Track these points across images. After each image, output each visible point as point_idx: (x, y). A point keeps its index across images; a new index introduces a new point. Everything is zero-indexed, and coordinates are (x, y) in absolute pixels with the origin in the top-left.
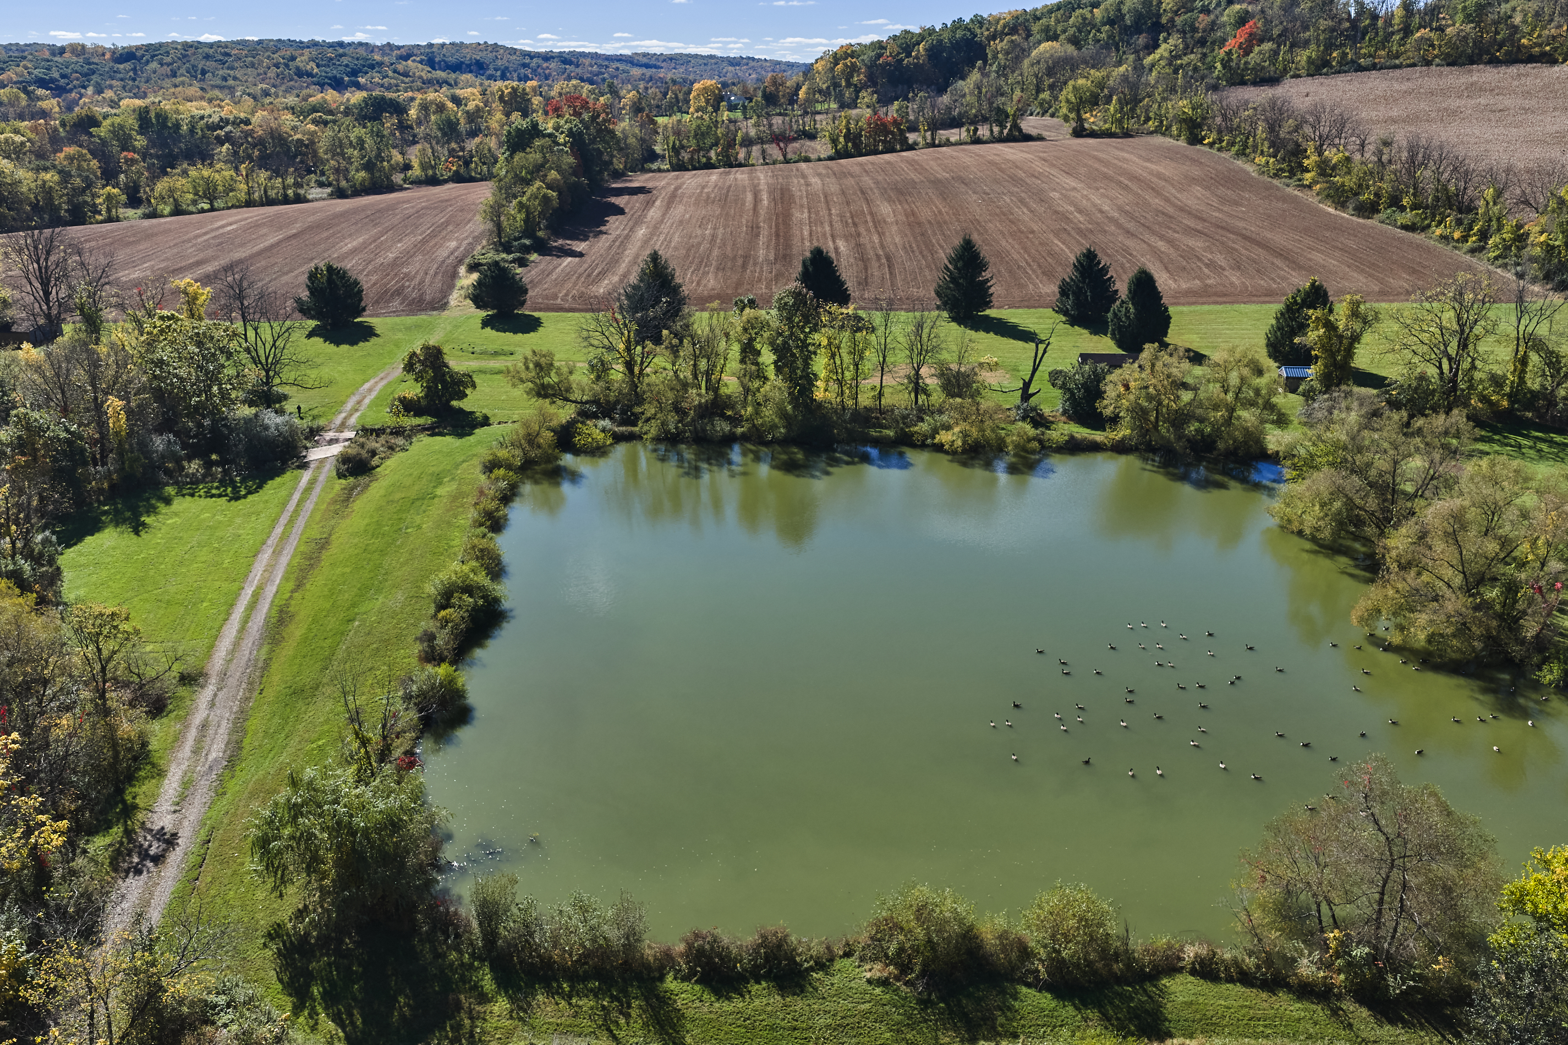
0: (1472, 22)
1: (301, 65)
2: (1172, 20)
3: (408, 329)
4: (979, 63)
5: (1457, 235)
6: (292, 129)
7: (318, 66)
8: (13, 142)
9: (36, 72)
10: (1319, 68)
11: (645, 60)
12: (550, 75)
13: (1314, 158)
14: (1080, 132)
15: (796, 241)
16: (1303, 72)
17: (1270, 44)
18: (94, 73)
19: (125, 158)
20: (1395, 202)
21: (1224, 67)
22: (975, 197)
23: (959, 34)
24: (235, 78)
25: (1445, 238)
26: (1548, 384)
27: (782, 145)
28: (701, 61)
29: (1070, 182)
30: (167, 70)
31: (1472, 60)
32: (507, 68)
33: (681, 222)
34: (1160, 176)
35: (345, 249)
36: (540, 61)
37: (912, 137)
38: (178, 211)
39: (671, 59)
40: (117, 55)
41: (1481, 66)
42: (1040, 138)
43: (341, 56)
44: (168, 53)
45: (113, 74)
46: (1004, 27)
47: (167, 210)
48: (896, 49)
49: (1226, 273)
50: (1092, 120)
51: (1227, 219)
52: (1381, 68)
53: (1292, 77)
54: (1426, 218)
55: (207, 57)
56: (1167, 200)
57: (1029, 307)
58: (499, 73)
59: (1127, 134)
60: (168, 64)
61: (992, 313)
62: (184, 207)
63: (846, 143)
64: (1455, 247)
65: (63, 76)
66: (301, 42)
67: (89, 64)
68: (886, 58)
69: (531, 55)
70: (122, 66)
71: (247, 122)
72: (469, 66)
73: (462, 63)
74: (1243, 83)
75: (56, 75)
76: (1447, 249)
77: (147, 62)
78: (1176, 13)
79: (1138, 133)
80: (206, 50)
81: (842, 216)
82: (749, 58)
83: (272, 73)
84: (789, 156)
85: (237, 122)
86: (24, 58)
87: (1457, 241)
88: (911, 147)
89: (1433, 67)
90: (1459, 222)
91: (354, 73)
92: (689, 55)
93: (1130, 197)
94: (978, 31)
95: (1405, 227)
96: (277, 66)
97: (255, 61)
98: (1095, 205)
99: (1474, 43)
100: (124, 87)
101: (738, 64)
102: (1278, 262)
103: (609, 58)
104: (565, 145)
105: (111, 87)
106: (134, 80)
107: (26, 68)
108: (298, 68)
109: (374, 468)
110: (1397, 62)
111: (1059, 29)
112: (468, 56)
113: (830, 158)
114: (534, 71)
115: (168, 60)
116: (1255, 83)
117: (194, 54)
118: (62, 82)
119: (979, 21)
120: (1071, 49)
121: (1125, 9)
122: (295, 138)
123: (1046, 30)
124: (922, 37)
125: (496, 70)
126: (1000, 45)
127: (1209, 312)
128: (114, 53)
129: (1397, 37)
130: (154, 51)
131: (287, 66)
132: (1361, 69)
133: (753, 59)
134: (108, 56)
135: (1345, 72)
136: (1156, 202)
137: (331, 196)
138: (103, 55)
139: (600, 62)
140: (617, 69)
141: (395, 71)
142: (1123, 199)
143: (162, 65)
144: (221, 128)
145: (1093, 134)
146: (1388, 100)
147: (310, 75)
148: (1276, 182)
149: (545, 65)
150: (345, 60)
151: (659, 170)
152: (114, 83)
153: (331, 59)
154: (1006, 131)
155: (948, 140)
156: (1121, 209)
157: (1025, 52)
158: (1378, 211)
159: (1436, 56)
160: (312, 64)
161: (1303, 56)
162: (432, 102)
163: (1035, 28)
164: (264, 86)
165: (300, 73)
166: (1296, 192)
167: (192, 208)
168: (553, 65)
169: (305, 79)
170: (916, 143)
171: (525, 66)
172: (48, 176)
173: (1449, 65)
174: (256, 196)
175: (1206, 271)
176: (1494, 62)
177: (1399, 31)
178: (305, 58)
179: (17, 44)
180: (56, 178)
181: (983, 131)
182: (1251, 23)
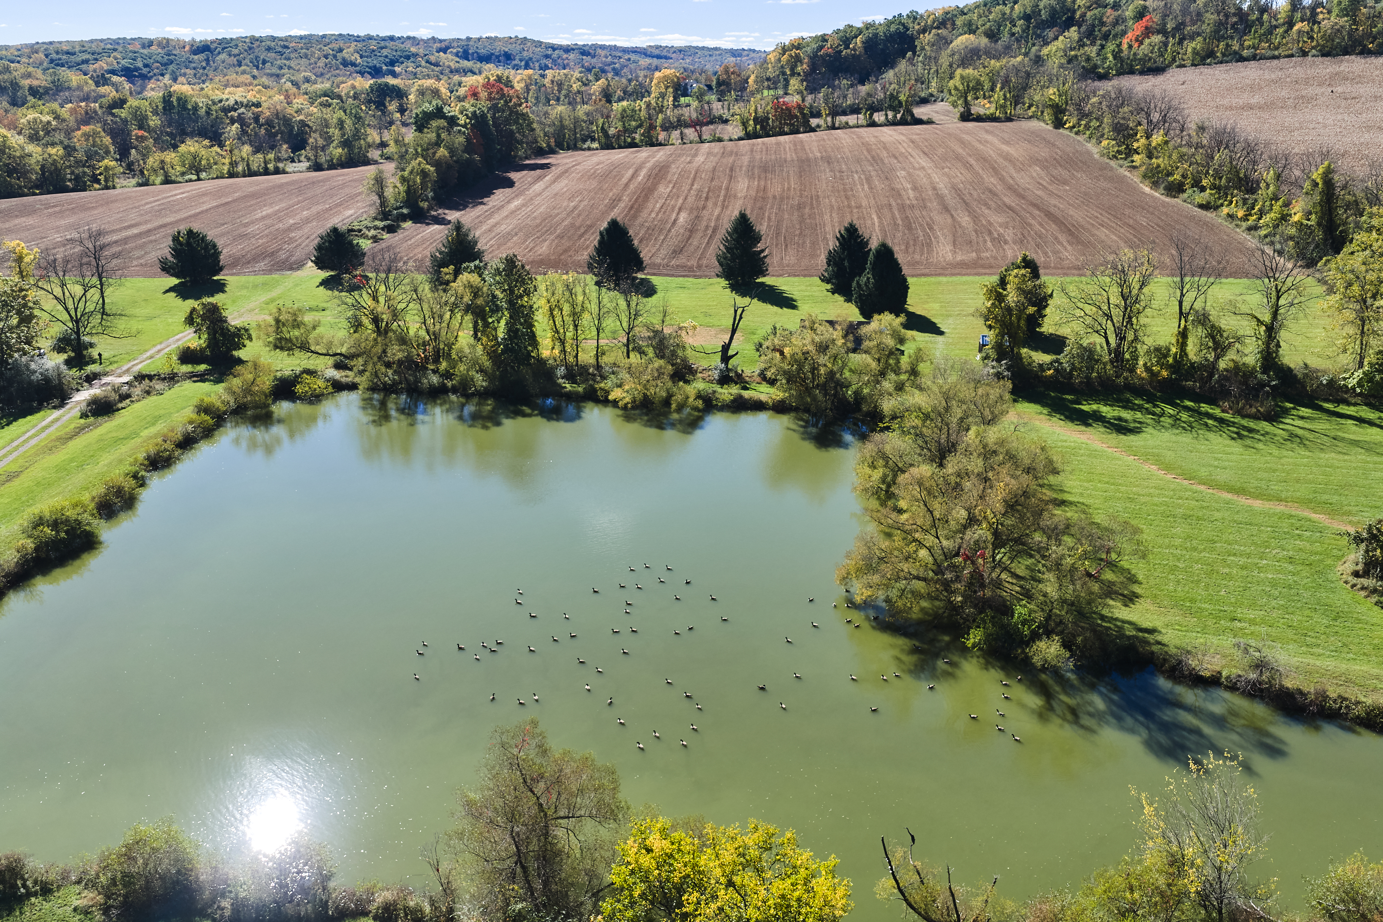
0: (1347, 15)
1: (346, 56)
2: (1083, 15)
3: (255, 287)
4: (909, 54)
5: (1240, 214)
6: (296, 112)
7: (361, 57)
8: (41, 121)
9: (123, 62)
10: (1204, 58)
11: (657, 52)
12: (568, 64)
13: (1143, 141)
14: (966, 117)
15: (644, 214)
16: (1188, 62)
17: (1160, 36)
18: (172, 62)
19: (136, 135)
20: (1197, 184)
21: (1115, 58)
22: (829, 174)
23: (893, 28)
24: (290, 68)
25: (1231, 216)
26: (1211, 357)
27: (698, 128)
28: (707, 53)
29: (924, 162)
30: (234, 60)
31: (1346, 51)
32: (531, 59)
33: (556, 195)
34: (1007, 158)
35: (257, 216)
36: (561, 53)
37: (814, 122)
38: (167, 181)
39: (680, 51)
40: (195, 47)
41: (1353, 57)
42: (930, 122)
43: (382, 48)
44: (237, 45)
45: (188, 63)
46: (934, 22)
47: (159, 180)
48: (836, 42)
49: (1006, 247)
50: (982, 107)
51: (1046, 197)
52: (1261, 59)
53: (1178, 67)
54: (1219, 198)
55: (269, 49)
56: (1002, 179)
57: (805, 276)
58: (523, 63)
59: (1009, 119)
60: (235, 56)
61: (767, 280)
62: (173, 178)
63: (755, 125)
64: (1237, 225)
65: (146, 66)
66: (358, 37)
67: (169, 55)
68: (827, 49)
69: (554, 48)
70: (196, 57)
71: (258, 105)
72: (498, 57)
73: (492, 54)
74: (1132, 72)
75: (140, 64)
76: (1229, 226)
77: (219, 53)
78: (1089, 8)
79: (1019, 118)
80: (268, 43)
81: (700, 191)
82: (750, 50)
83: (321, 63)
84: (704, 137)
85: (249, 105)
86: (115, 50)
87: (1241, 219)
88: (813, 130)
89: (1309, 58)
90: (1245, 201)
91: (392, 63)
92: (697, 48)
93: (969, 176)
94: (911, 25)
95: (1201, 206)
96: (326, 57)
97: (309, 52)
98: (932, 183)
99: (1349, 34)
100: (195, 75)
101: (740, 55)
102: (1062, 238)
103: (625, 50)
104: (464, 126)
105: (185, 75)
106: (204, 68)
107: (116, 58)
108: (344, 59)
109: (118, 410)
110: (1276, 53)
111: (980, 23)
112: (499, 48)
113: (740, 139)
114: (554, 61)
115: (236, 51)
116: (1142, 73)
117: (259, 46)
118: (145, 71)
119: (914, 16)
120: (984, 41)
121: (1042, 5)
122: (298, 119)
123: (970, 24)
124: (860, 31)
125: (521, 60)
126: (928, 37)
127: (964, 283)
128: (192, 45)
129: (1281, 30)
130: (225, 44)
131: (335, 56)
132: (1242, 59)
133: (754, 51)
134: (187, 48)
135: (1227, 62)
136: (991, 180)
137: (309, 169)
138: (184, 47)
139: (614, 53)
140: (629, 59)
141: (427, 62)
142: (960, 176)
143: (230, 55)
144: (235, 110)
145: (979, 119)
146: (1253, 88)
147: (353, 64)
148: (1113, 163)
149: (565, 56)
150: (385, 52)
151: (589, 149)
152: (188, 71)
153: (374, 51)
154: (899, 116)
155: (847, 123)
156: (954, 188)
157: (948, 43)
158: (1184, 191)
159: (1313, 48)
160: (357, 56)
161: (1190, 46)
162: (427, 89)
163: (959, 22)
164: (307, 74)
165: (345, 63)
166: (1127, 173)
167: (180, 179)
168: (572, 56)
169: (350, 68)
170: (818, 126)
171: (547, 56)
172: (52, 151)
173: (1323, 55)
174: (240, 168)
175: (989, 244)
176: (1365, 52)
177: (1284, 24)
178: (351, 50)
179: (124, 39)
180: (61, 152)
181: (879, 117)
182: (1148, 18)
